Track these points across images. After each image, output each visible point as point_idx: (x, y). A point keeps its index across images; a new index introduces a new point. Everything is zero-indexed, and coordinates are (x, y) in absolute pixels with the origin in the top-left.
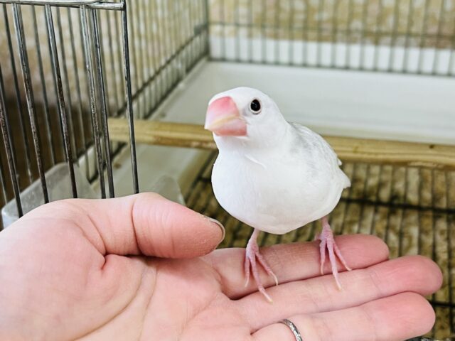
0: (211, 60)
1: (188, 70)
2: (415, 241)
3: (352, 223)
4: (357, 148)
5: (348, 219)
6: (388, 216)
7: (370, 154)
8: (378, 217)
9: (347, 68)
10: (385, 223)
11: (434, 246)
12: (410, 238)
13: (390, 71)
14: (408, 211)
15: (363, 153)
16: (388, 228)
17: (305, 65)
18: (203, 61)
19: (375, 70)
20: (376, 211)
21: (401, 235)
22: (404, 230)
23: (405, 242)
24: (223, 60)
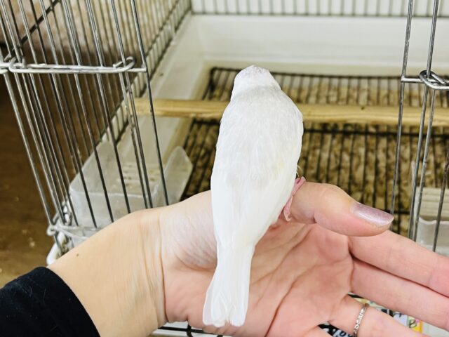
0: (194, 13)
1: (176, 29)
2: (363, 160)
3: (315, 148)
4: (310, 112)
5: (313, 145)
6: (342, 141)
7: (319, 116)
8: (335, 142)
9: (307, 14)
10: (340, 147)
11: (377, 162)
12: (359, 157)
13: (342, 15)
14: (357, 136)
15: (314, 115)
16: (342, 150)
17: (272, 14)
18: (188, 16)
19: (330, 15)
20: (334, 137)
21: (352, 155)
22: (355, 151)
23: (355, 161)
24: (204, 13)
